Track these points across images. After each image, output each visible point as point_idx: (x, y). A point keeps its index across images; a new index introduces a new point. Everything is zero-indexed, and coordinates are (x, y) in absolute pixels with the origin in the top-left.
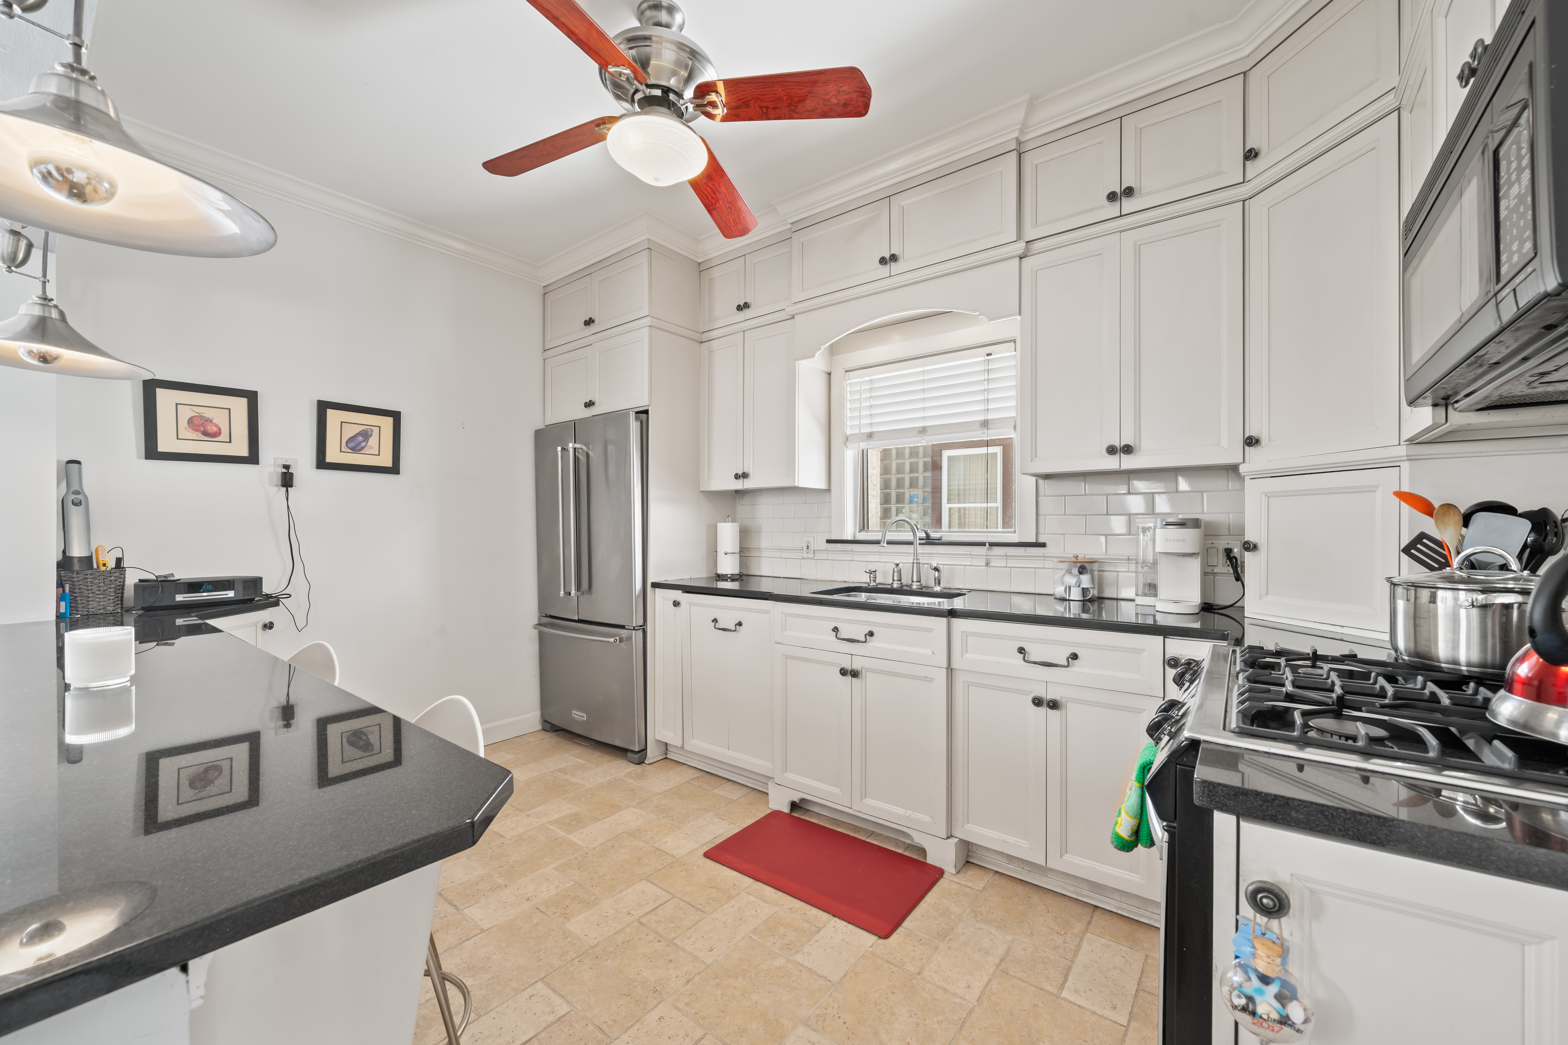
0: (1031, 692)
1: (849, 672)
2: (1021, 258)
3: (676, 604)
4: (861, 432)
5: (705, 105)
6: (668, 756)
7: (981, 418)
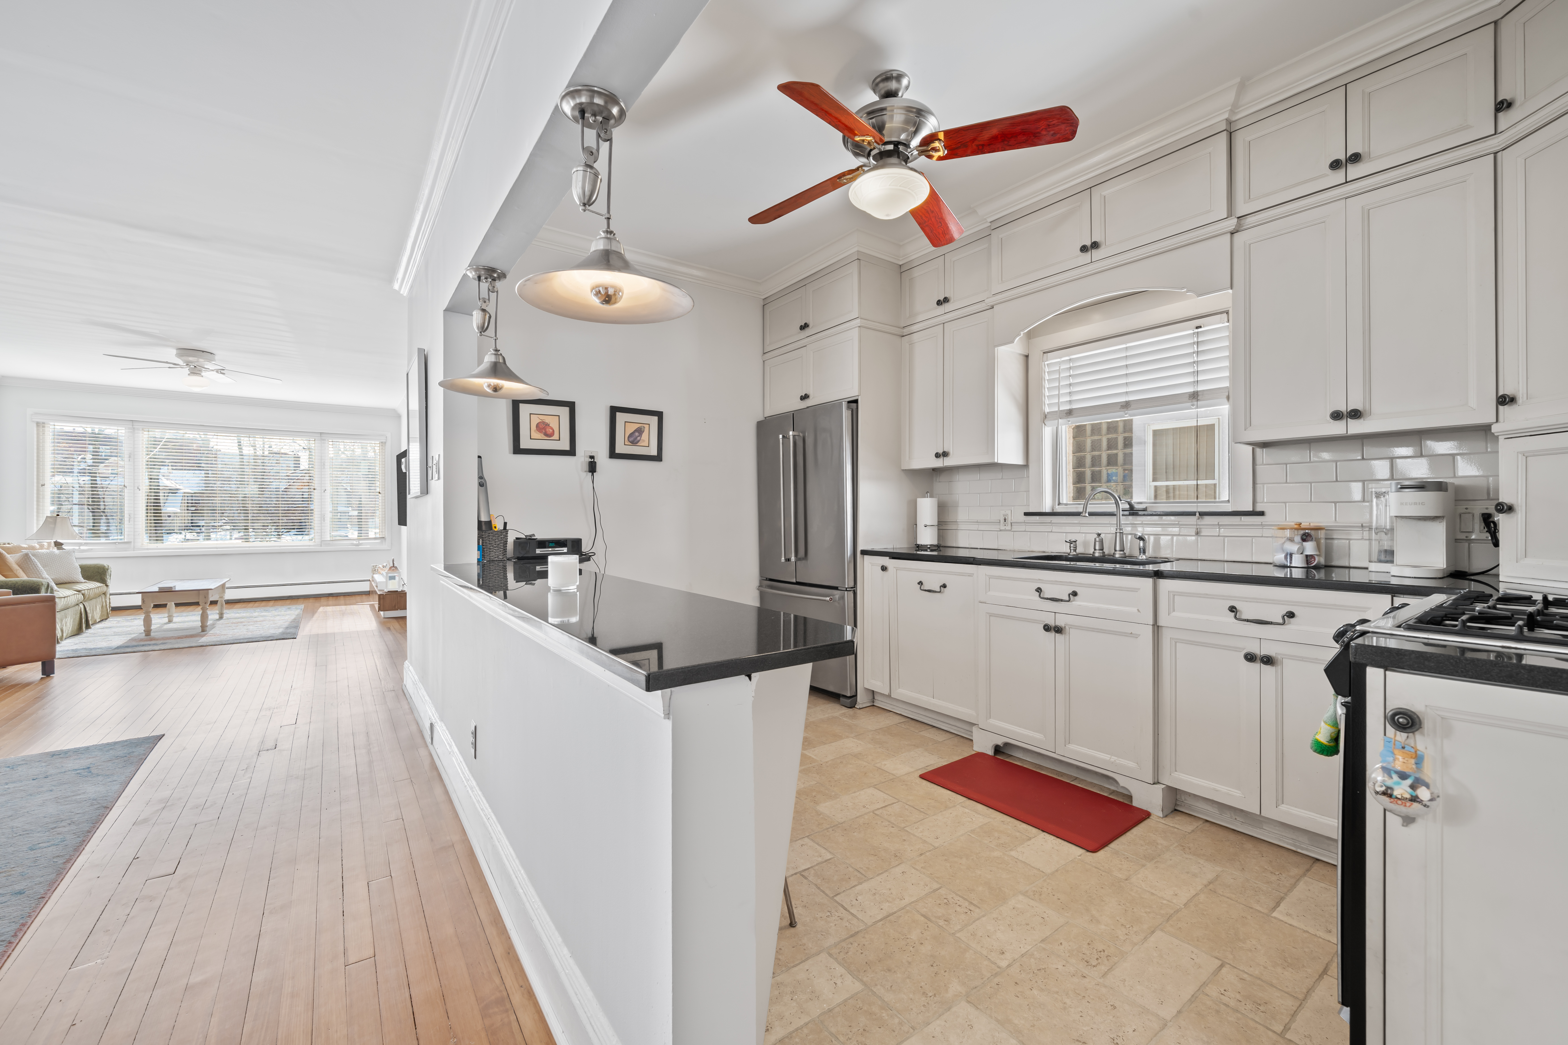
0: (1244, 649)
1: (1052, 629)
2: (1232, 233)
3: (884, 568)
4: (1060, 409)
5: (929, 151)
6: (875, 704)
7: (1191, 390)
